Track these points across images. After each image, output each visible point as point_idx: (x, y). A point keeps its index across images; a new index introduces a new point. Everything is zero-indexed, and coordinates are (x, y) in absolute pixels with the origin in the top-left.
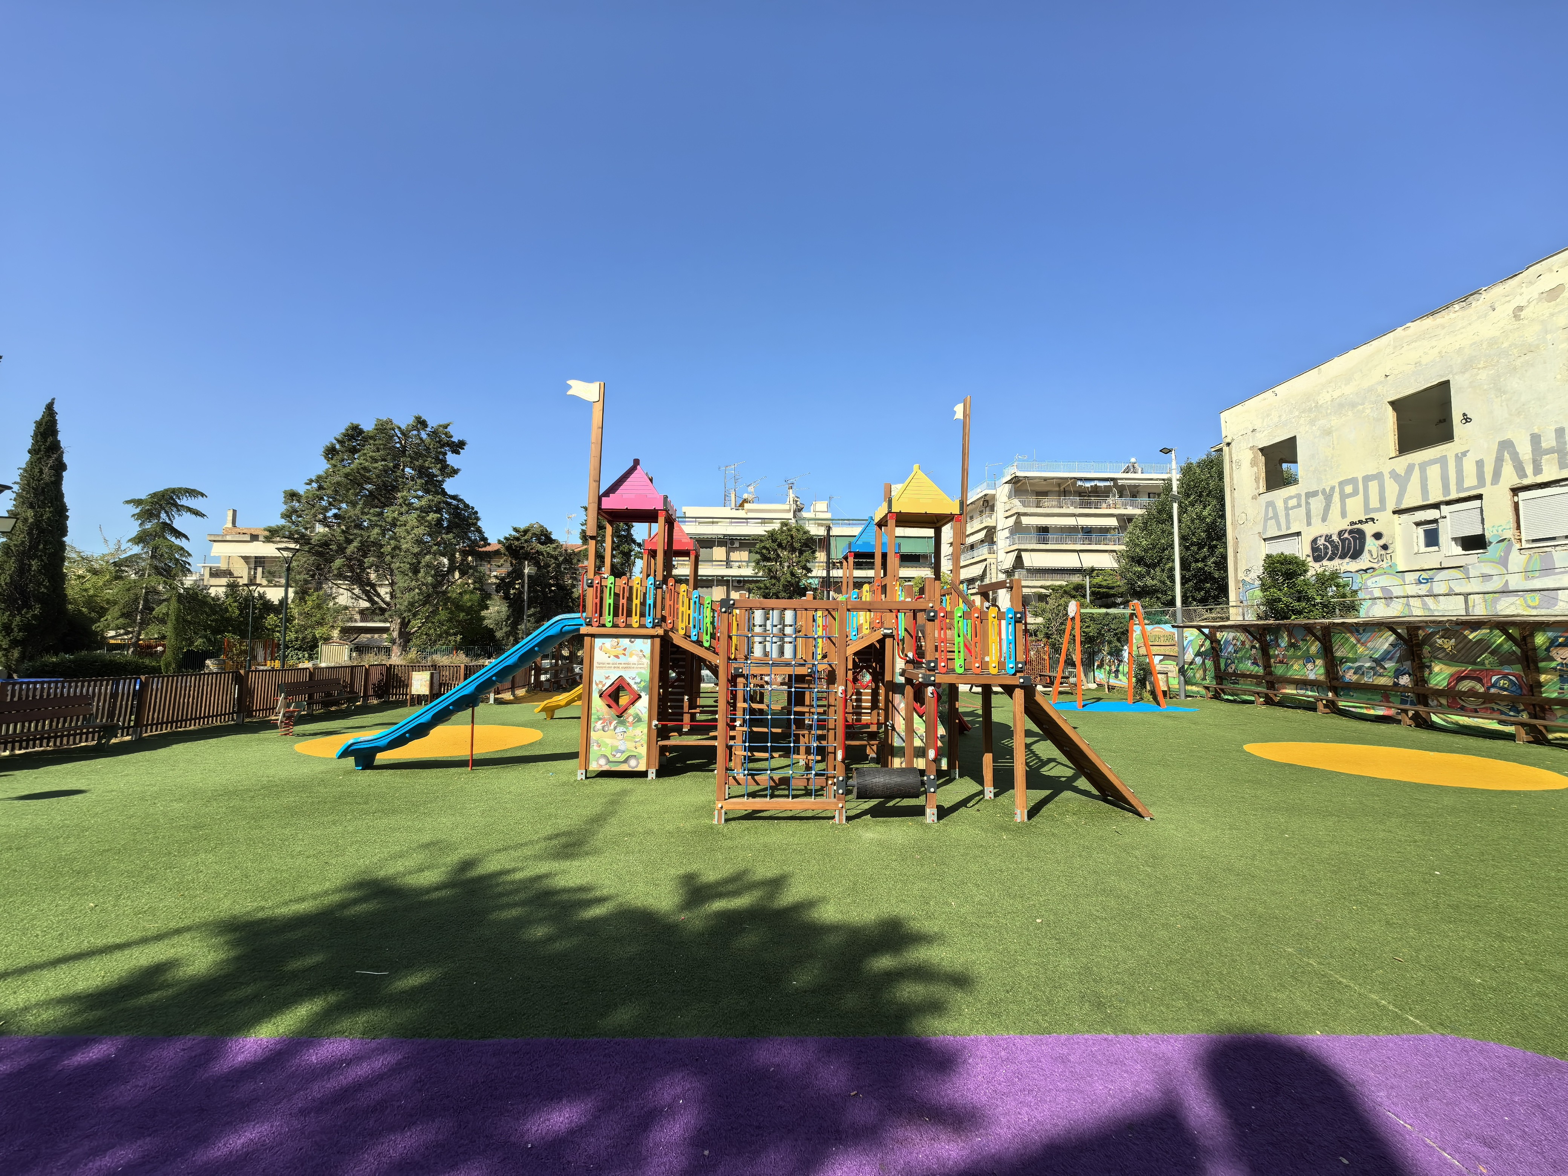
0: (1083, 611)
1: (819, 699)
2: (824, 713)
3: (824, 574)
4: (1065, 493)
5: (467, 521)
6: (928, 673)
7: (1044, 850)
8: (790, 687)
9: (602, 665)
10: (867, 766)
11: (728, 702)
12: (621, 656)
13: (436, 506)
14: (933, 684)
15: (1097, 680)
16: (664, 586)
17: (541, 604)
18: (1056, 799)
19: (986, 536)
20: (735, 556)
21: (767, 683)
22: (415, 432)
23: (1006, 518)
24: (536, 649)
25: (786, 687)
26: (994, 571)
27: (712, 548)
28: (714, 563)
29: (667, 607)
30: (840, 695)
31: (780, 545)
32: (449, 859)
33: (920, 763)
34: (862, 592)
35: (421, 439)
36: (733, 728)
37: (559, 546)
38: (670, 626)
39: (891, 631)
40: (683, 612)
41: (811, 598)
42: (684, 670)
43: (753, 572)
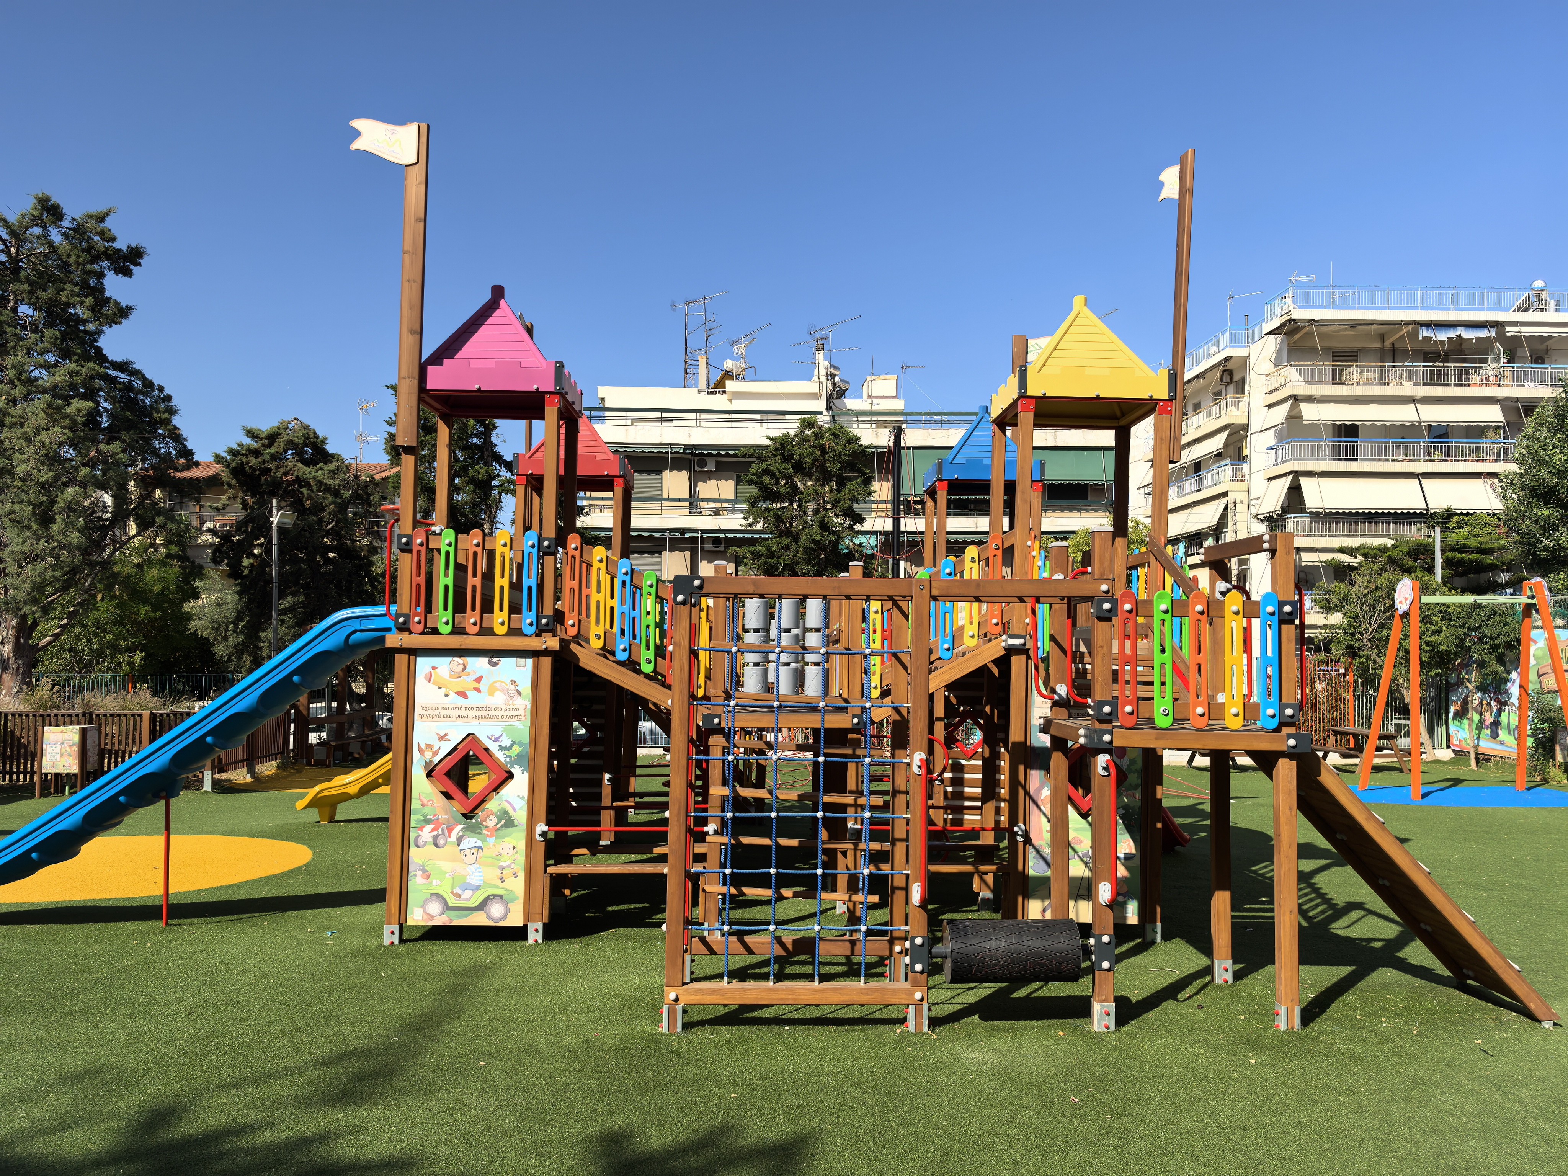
0: (1426, 599)
1: (874, 779)
2: (886, 807)
3: (889, 525)
4: (1394, 354)
5: (150, 415)
6: (1098, 726)
7: (1332, 1088)
8: (817, 755)
9: (433, 713)
10: (975, 916)
11: (690, 786)
12: (471, 693)
13: (84, 384)
14: (1108, 749)
15: (1455, 741)
16: (560, 550)
17: (306, 587)
18: (1362, 984)
19: (1226, 445)
20: (708, 489)
21: (770, 745)
22: (37, 231)
23: (1270, 406)
24: (296, 678)
25: (808, 754)
26: (1242, 517)
27: (659, 472)
28: (665, 504)
29: (566, 594)
30: (916, 770)
31: (799, 467)
32: (121, 1104)
33: (1082, 912)
34: (963, 561)
35: (51, 244)
36: (701, 838)
37: (343, 468)
38: (573, 632)
39: (1022, 641)
40: (598, 602)
41: (859, 573)
42: (602, 721)
43: (744, 522)
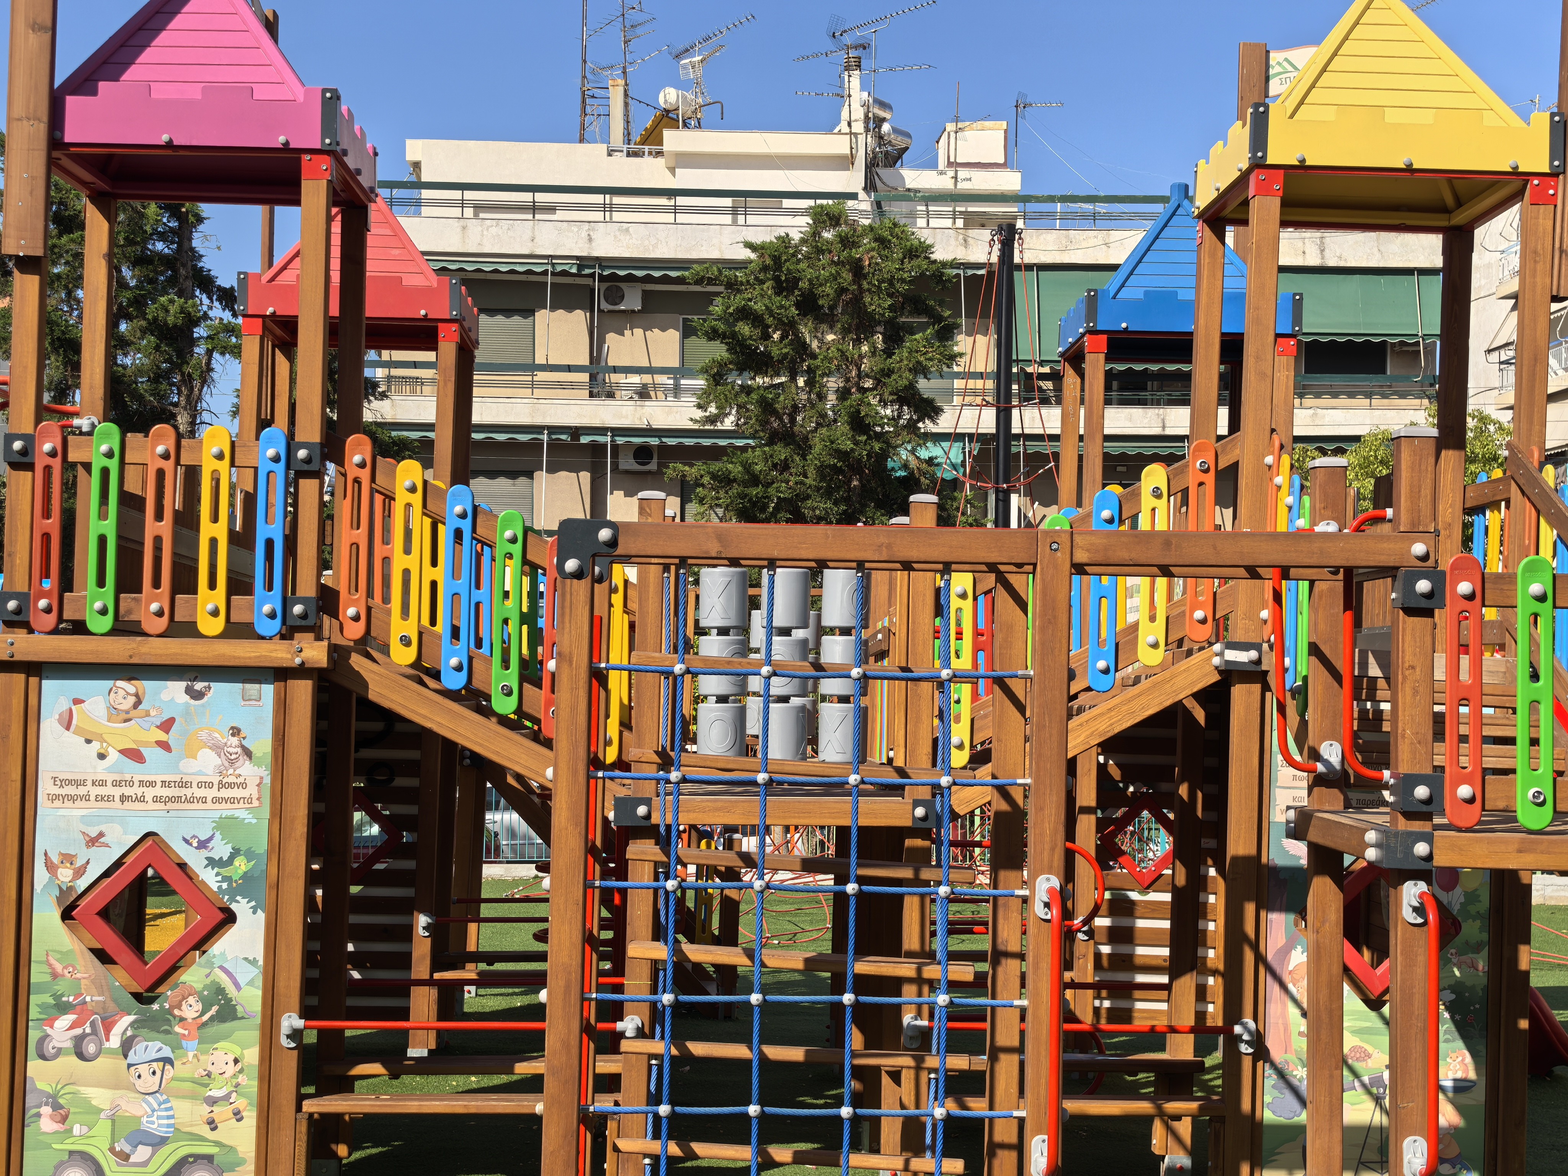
1: (955, 928)
2: (979, 984)
3: (988, 422)
6: (1403, 824)
8: (842, 880)
11: (589, 939)
12: (152, 753)
14: (1422, 871)
16: (331, 467)
20: (626, 347)
21: (748, 860)
25: (827, 880)
27: (529, 312)
28: (541, 376)
29: (342, 556)
30: (1039, 910)
31: (808, 305)
34: (1137, 495)
36: (610, 1043)
38: (355, 631)
39: (1253, 654)
40: (406, 573)
41: (929, 518)
42: (413, 810)
43: (699, 414)
